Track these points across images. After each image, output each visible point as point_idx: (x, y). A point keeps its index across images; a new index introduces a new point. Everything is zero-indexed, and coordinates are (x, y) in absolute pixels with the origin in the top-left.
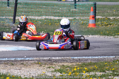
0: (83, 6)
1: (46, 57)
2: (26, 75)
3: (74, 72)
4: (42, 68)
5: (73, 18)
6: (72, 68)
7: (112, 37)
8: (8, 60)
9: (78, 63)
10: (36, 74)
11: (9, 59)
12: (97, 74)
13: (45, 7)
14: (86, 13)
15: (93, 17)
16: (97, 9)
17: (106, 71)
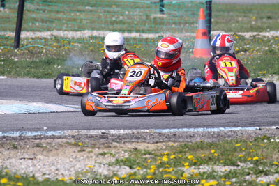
0: (179, 6)
1: (94, 129)
2: (47, 172)
3: (162, 164)
4: (85, 155)
5: (157, 35)
6: (157, 156)
8: (4, 137)
9: (171, 144)
10: (71, 171)
11: (5, 135)
12: (216, 170)
13: (90, 8)
14: (186, 23)
15: (204, 34)
16: (213, 14)
17: (239, 163)
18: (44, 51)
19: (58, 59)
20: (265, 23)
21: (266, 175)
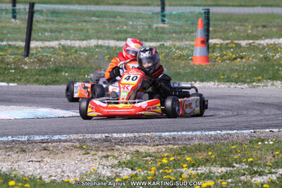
0: (179, 16)
1: (98, 133)
2: (54, 174)
3: (162, 166)
4: (90, 157)
5: (158, 44)
6: (158, 158)
7: (246, 85)
8: (13, 141)
9: (171, 146)
10: (76, 173)
11: (14, 139)
12: (213, 171)
13: (96, 19)
14: (187, 32)
15: (203, 42)
16: (211, 23)
17: (235, 165)
18: (52, 59)
19: (65, 67)
20: (260, 31)
21: (260, 175)
